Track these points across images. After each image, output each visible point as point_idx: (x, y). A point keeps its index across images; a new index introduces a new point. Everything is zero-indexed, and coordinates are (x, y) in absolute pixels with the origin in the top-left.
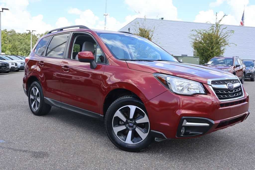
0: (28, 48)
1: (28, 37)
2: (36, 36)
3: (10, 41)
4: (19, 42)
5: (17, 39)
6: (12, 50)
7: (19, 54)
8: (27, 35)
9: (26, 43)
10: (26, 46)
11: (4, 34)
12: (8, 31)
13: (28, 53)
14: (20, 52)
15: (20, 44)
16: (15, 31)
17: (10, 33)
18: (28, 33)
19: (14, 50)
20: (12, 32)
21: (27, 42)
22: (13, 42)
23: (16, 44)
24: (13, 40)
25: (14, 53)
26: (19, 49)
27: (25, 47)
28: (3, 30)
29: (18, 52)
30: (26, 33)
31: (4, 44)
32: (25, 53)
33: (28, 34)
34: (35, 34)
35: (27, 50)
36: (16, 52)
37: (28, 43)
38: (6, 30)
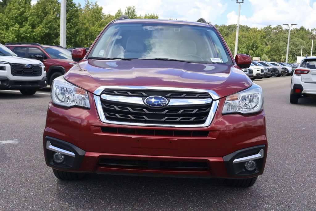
0: (295, 50)
1: (299, 34)
2: (311, 31)
3: (272, 41)
4: (284, 41)
5: (282, 38)
6: (273, 54)
7: (282, 59)
8: (297, 31)
9: (294, 44)
10: (293, 47)
11: (263, 32)
12: (272, 28)
13: (295, 58)
14: (284, 56)
15: (285, 44)
16: (282, 27)
17: (275, 29)
18: (300, 28)
19: (275, 53)
20: (278, 28)
21: (295, 41)
22: (276, 43)
23: (280, 45)
24: (277, 40)
25: (275, 57)
26: (283, 52)
27: (292, 49)
28: (267, 26)
29: (280, 56)
30: (297, 29)
31: (261, 46)
32: (290, 58)
33: (299, 30)
34: (309, 30)
35: (295, 53)
36: (279, 57)
37: (296, 43)
38: (271, 27)
